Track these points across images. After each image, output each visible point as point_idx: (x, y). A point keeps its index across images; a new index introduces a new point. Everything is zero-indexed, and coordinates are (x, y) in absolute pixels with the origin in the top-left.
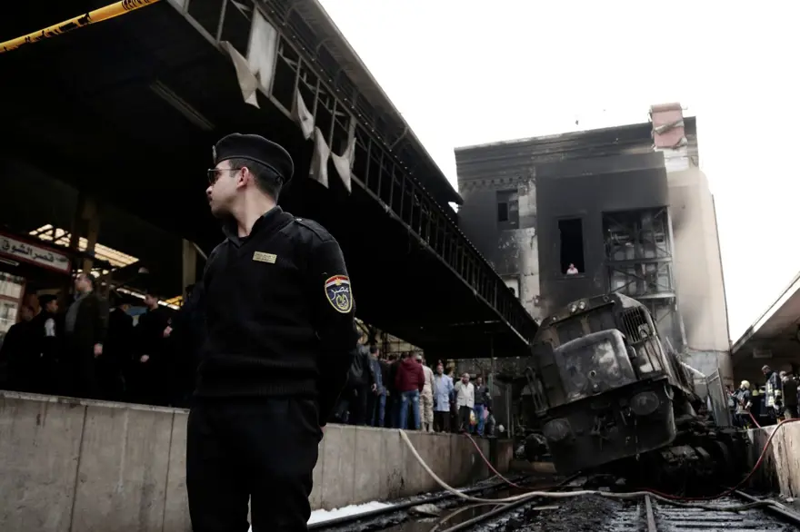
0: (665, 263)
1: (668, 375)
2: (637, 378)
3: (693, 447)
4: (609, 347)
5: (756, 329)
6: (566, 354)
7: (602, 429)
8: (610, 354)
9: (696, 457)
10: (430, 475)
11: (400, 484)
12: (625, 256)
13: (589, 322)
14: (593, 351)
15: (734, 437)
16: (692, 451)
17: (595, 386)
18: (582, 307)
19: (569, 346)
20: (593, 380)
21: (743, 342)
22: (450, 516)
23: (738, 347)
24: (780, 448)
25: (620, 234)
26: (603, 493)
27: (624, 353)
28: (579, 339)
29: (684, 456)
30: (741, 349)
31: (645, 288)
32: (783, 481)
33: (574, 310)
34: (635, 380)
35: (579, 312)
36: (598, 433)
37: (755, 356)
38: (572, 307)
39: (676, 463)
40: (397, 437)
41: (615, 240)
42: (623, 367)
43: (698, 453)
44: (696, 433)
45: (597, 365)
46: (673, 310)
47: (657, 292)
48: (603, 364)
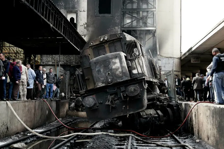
0: (152, 11)
1: (145, 76)
2: (131, 77)
3: (156, 110)
4: (117, 61)
5: (193, 49)
6: (96, 63)
7: (112, 102)
8: (118, 65)
9: (157, 115)
10: (22, 124)
11: (6, 130)
12: (132, 6)
13: (109, 47)
14: (110, 62)
15: (175, 106)
16: (155, 112)
17: (110, 80)
18: (106, 39)
19: (98, 59)
20: (109, 77)
21: (187, 54)
22: (33, 145)
23: (184, 57)
24: (195, 115)
26: (110, 134)
27: (125, 64)
28: (103, 56)
29: (151, 114)
30: (186, 57)
31: (141, 24)
32: (195, 130)
33: (102, 40)
34: (129, 78)
35: (104, 41)
36: (109, 103)
37: (192, 62)
38: (100, 39)
39: (146, 118)
40: (5, 106)
42: (124, 71)
43: (157, 113)
44: (158, 103)
45: (111, 69)
46: (154, 36)
47: (147, 27)
48: (114, 69)
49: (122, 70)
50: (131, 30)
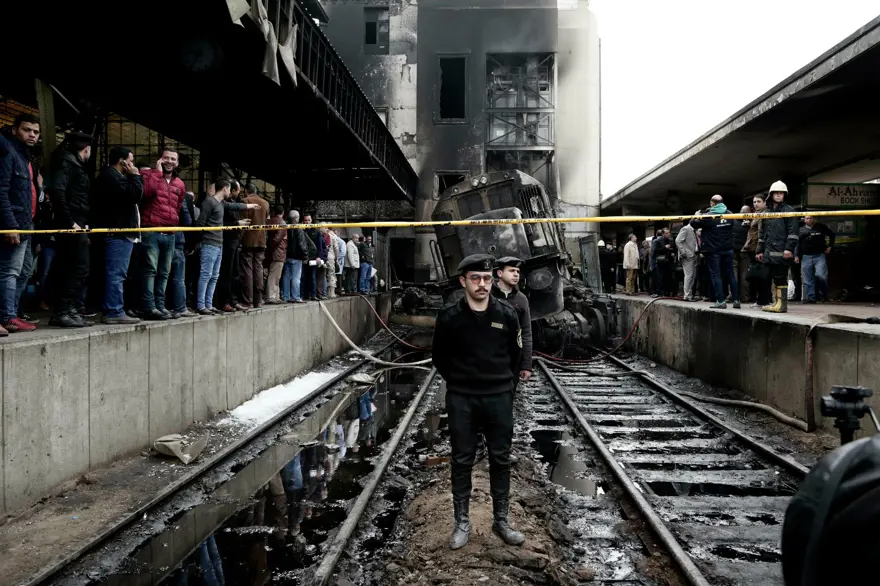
0: (546, 114)
2: (531, 252)
3: (572, 312)
5: (627, 192)
6: (468, 228)
8: (510, 232)
9: (575, 322)
11: (319, 352)
12: (507, 103)
13: (489, 197)
14: (495, 227)
16: (572, 316)
18: (484, 182)
21: (615, 200)
23: (609, 204)
25: (504, 78)
27: (522, 230)
28: (480, 214)
29: (565, 321)
30: (611, 206)
33: (475, 184)
34: (531, 257)
35: (480, 186)
38: (474, 181)
39: (557, 327)
40: (317, 309)
41: (498, 84)
42: (521, 244)
43: (576, 319)
44: (575, 299)
45: (497, 240)
46: (549, 161)
47: (536, 145)
48: (502, 240)
49: (518, 242)
50: (504, 152)
